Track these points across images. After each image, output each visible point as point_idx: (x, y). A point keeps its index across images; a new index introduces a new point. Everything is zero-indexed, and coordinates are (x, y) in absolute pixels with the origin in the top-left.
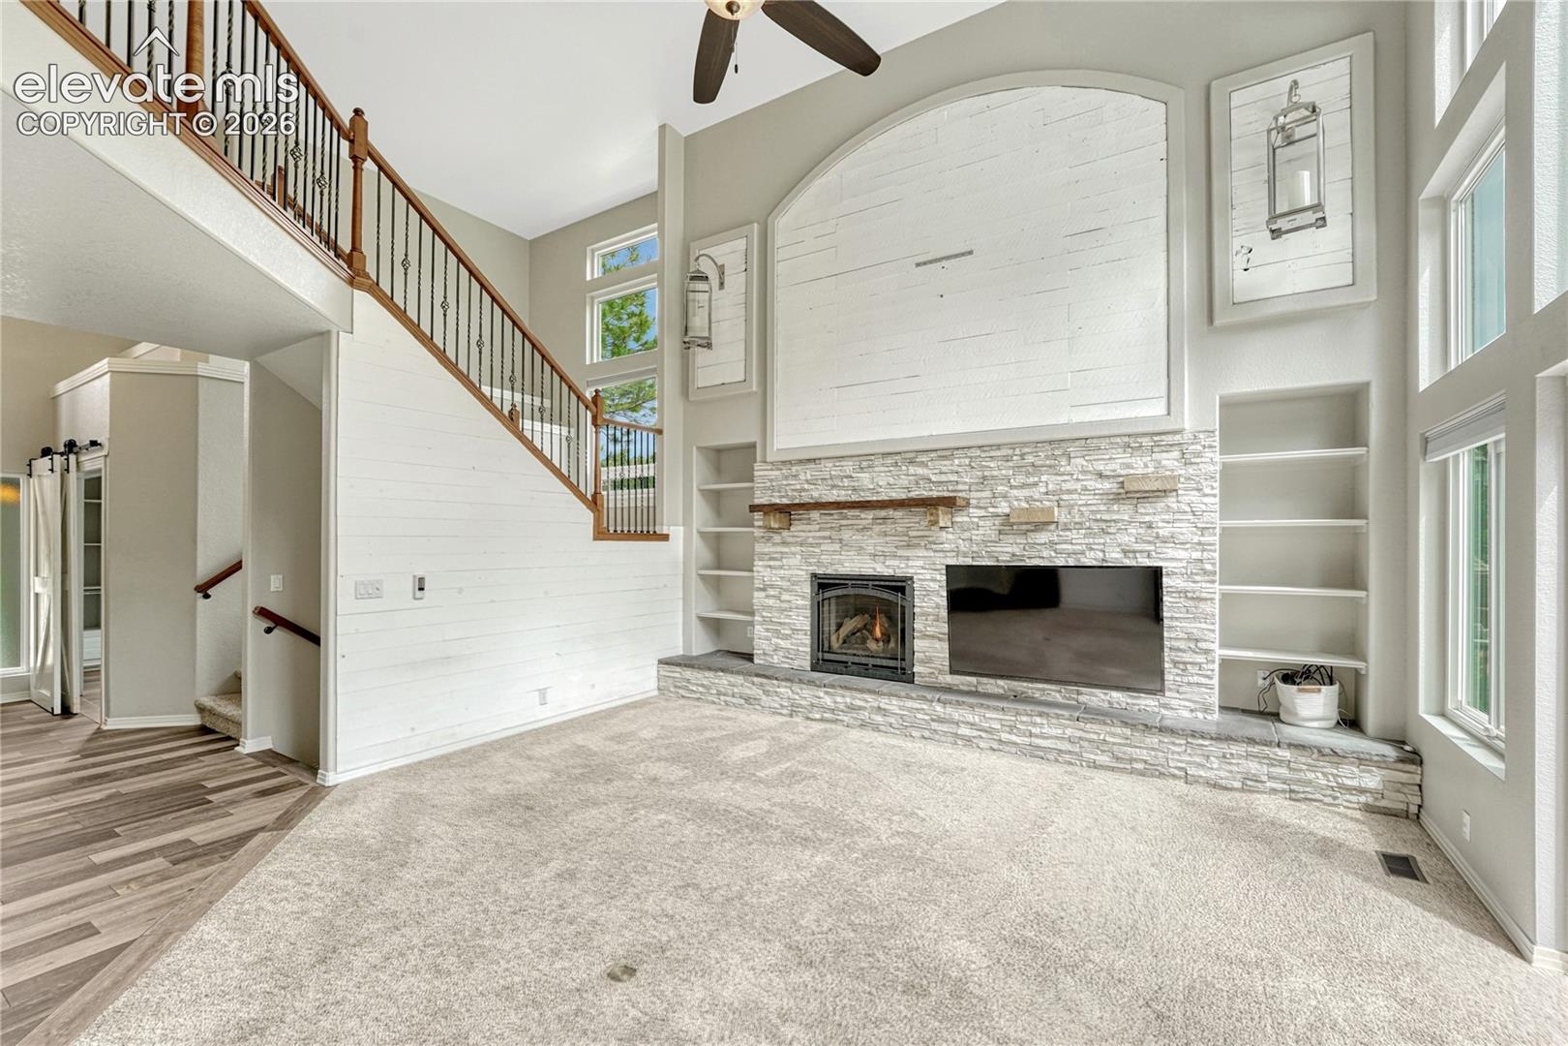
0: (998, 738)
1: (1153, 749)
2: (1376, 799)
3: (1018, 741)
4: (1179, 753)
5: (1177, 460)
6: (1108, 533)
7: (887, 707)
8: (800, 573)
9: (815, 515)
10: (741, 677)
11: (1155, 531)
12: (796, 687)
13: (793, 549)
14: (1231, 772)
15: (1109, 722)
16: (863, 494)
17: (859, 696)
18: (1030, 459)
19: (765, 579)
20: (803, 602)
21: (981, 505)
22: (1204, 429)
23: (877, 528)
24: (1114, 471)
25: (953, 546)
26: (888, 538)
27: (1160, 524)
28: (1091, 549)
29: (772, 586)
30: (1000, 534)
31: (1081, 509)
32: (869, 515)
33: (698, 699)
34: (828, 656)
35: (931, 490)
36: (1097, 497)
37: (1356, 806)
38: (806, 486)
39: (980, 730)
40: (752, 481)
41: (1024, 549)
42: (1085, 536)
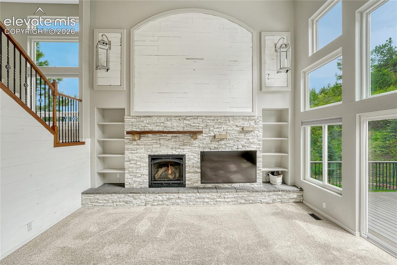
0: (216, 200)
1: (254, 197)
2: (296, 200)
3: (222, 200)
4: (260, 197)
5: (254, 123)
6: (239, 141)
7: (181, 197)
8: (145, 155)
9: (150, 135)
10: (124, 195)
11: (249, 141)
12: (147, 195)
13: (142, 147)
14: (270, 199)
15: (244, 191)
16: (168, 128)
17: (172, 195)
18: (219, 121)
19: (130, 157)
20: (145, 165)
21: (206, 133)
22: (259, 116)
23: (173, 140)
24: (240, 125)
25: (198, 145)
26: (177, 143)
27: (251, 139)
28: (235, 145)
29: (133, 160)
30: (211, 141)
31: (232, 135)
32: (170, 135)
33: (103, 205)
34: (155, 182)
35: (191, 128)
36: (236, 132)
37: (292, 202)
38: (147, 125)
39: (211, 199)
40: (124, 122)
41: (218, 145)
42: (233, 142)
